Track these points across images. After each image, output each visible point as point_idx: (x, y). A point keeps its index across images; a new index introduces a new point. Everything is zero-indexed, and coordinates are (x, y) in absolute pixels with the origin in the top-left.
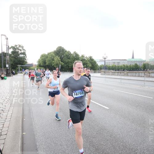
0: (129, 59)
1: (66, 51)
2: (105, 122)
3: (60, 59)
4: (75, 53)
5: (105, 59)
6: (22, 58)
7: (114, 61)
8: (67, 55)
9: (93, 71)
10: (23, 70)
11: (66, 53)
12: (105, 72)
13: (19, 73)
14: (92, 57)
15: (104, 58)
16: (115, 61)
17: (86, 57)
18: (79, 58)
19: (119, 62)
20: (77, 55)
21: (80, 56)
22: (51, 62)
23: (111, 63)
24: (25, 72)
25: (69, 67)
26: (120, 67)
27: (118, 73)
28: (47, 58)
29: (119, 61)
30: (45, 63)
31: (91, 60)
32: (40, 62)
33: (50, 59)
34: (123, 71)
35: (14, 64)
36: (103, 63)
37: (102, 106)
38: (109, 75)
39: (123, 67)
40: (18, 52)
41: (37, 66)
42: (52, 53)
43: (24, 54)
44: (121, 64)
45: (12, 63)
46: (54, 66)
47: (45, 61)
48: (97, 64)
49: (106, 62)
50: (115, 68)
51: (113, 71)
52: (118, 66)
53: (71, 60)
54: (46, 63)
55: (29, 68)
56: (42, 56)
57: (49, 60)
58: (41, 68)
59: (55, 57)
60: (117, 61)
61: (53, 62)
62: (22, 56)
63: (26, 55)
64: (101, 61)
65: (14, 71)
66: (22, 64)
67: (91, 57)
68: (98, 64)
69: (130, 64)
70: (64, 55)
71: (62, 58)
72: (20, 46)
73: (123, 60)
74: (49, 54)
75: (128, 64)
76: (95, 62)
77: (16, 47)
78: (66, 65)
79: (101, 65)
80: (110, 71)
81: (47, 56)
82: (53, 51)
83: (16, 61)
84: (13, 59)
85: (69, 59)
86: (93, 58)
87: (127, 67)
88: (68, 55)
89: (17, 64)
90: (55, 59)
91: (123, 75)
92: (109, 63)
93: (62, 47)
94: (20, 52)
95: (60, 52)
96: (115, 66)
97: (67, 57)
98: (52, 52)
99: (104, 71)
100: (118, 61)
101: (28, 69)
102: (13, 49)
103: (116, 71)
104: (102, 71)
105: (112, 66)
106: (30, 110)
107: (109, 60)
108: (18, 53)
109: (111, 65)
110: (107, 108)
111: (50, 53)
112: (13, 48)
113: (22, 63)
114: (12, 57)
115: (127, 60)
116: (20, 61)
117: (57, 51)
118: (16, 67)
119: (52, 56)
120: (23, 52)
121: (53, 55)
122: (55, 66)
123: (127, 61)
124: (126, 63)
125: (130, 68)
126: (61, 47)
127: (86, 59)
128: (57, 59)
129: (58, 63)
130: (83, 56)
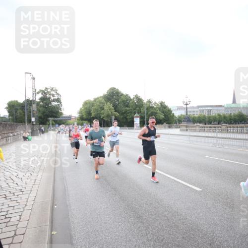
0: (227, 104)
1: (122, 95)
2: (197, 215)
3: (113, 106)
4: (137, 97)
5: (187, 104)
6: (54, 107)
7: (201, 109)
8: (123, 101)
9: (167, 125)
10: (57, 125)
11: (122, 97)
12: (187, 126)
13: (50, 130)
14: (164, 103)
15: (185, 103)
16: (204, 108)
17: (155, 103)
18: (143, 105)
19: (211, 110)
20: (139, 100)
21: (145, 101)
22: (99, 112)
23: (197, 112)
24: (59, 128)
25: (127, 119)
26: (212, 118)
27: (210, 127)
28: (93, 106)
29: (211, 108)
30: (89, 113)
31: (163, 108)
32: (82, 113)
33: (97, 108)
34: (219, 124)
35: (43, 117)
36: (183, 113)
37: (188, 185)
38: (195, 131)
39: (218, 117)
40: (50, 98)
41: (78, 119)
42: (101, 99)
43: (58, 100)
44: (214, 113)
45: (40, 115)
46: (104, 119)
47: (90, 111)
48: (173, 114)
49: (188, 110)
50: (203, 120)
51: (201, 125)
52: (209, 117)
53: (130, 108)
54: (91, 114)
55: (66, 122)
56: (86, 103)
57: (95, 109)
58: (83, 121)
59: (105, 105)
60: (206, 108)
61: (102, 111)
62: (56, 103)
63: (61, 103)
64: (179, 108)
65: (43, 128)
66: (56, 117)
67: (162, 103)
68: (175, 114)
69: (229, 113)
70: (120, 100)
71: (116, 106)
72: (52, 89)
73: (217, 106)
74: (95, 100)
75: (227, 113)
76: (170, 111)
77: (46, 91)
78: (122, 117)
79: (179, 114)
80: (195, 125)
81: (93, 104)
82: (103, 95)
83: (47, 113)
84: (41, 109)
85: (127, 106)
86: (166, 104)
87: (225, 117)
88: (126, 101)
89: (48, 116)
90: (106, 108)
91: (220, 132)
92: (194, 112)
93: (117, 88)
94: (52, 98)
95: (113, 96)
96: (205, 116)
97: (125, 104)
98: (100, 97)
99: (186, 124)
100: (209, 108)
101: (63, 124)
102: (42, 94)
103: (205, 124)
104: (182, 124)
105: (199, 117)
106: (65, 189)
107: (193, 107)
108: (49, 100)
109: (197, 114)
110: (198, 189)
111: (98, 98)
112: (42, 92)
113: (54, 115)
114: (41, 106)
115: (223, 106)
116: (52, 112)
117: (109, 95)
118: (46, 122)
119: (100, 103)
120: (56, 98)
121: (102, 101)
122: (106, 119)
123: (223, 108)
124: (222, 112)
125: (230, 119)
126: (115, 88)
127: (155, 107)
128: (108, 107)
129: (110, 113)
130: (149, 102)
